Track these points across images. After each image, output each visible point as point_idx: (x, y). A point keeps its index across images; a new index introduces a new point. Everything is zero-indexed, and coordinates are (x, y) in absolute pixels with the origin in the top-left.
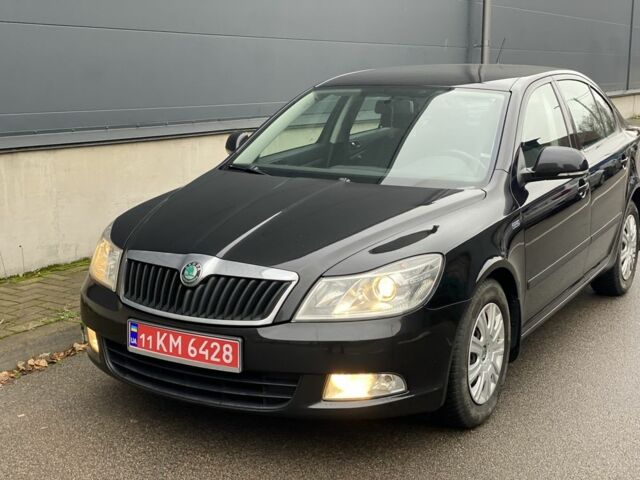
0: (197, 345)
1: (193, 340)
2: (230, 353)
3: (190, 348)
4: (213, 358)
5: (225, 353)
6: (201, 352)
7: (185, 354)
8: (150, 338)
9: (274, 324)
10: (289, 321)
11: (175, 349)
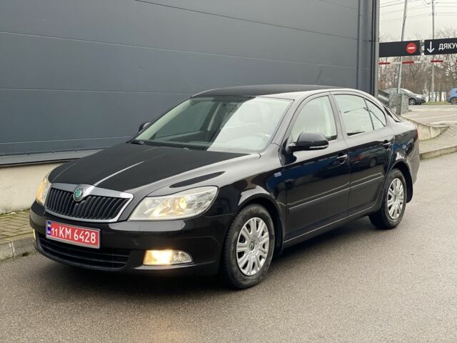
0: (78, 233)
1: (76, 231)
2: (94, 238)
3: (75, 235)
4: (86, 241)
5: (92, 237)
6: (80, 237)
7: (73, 239)
8: (56, 230)
9: (118, 221)
10: (126, 220)
11: (68, 236)
